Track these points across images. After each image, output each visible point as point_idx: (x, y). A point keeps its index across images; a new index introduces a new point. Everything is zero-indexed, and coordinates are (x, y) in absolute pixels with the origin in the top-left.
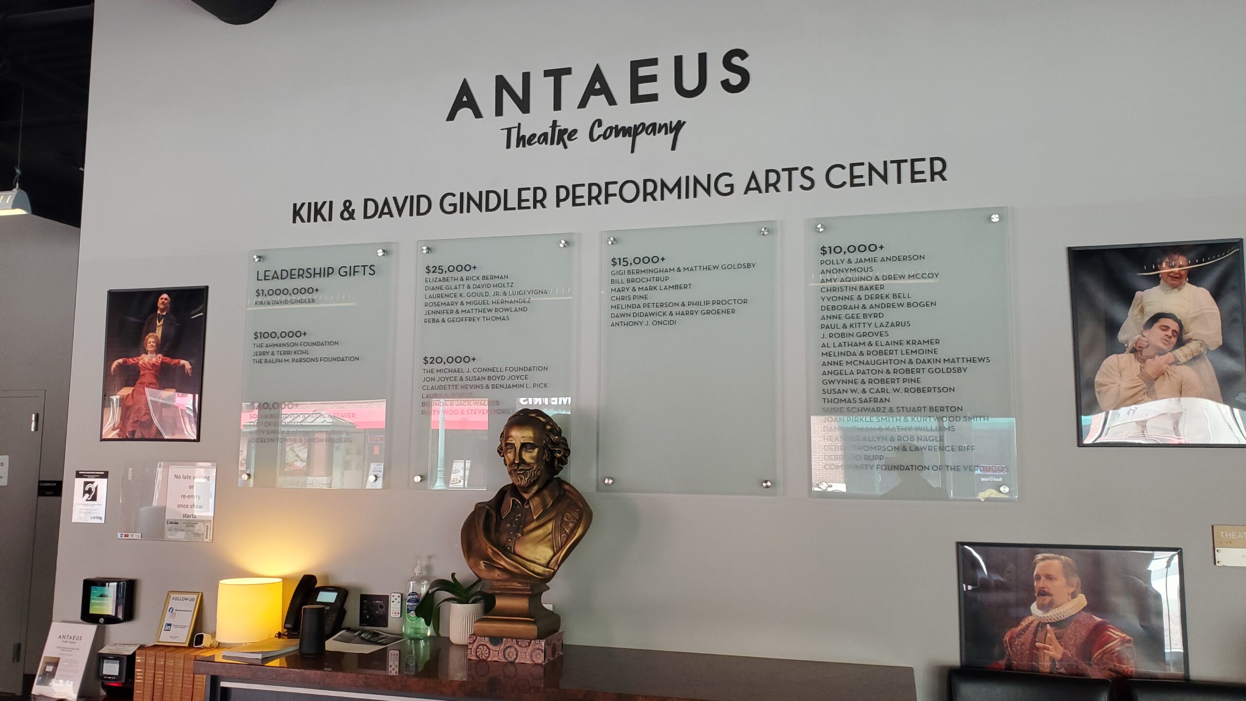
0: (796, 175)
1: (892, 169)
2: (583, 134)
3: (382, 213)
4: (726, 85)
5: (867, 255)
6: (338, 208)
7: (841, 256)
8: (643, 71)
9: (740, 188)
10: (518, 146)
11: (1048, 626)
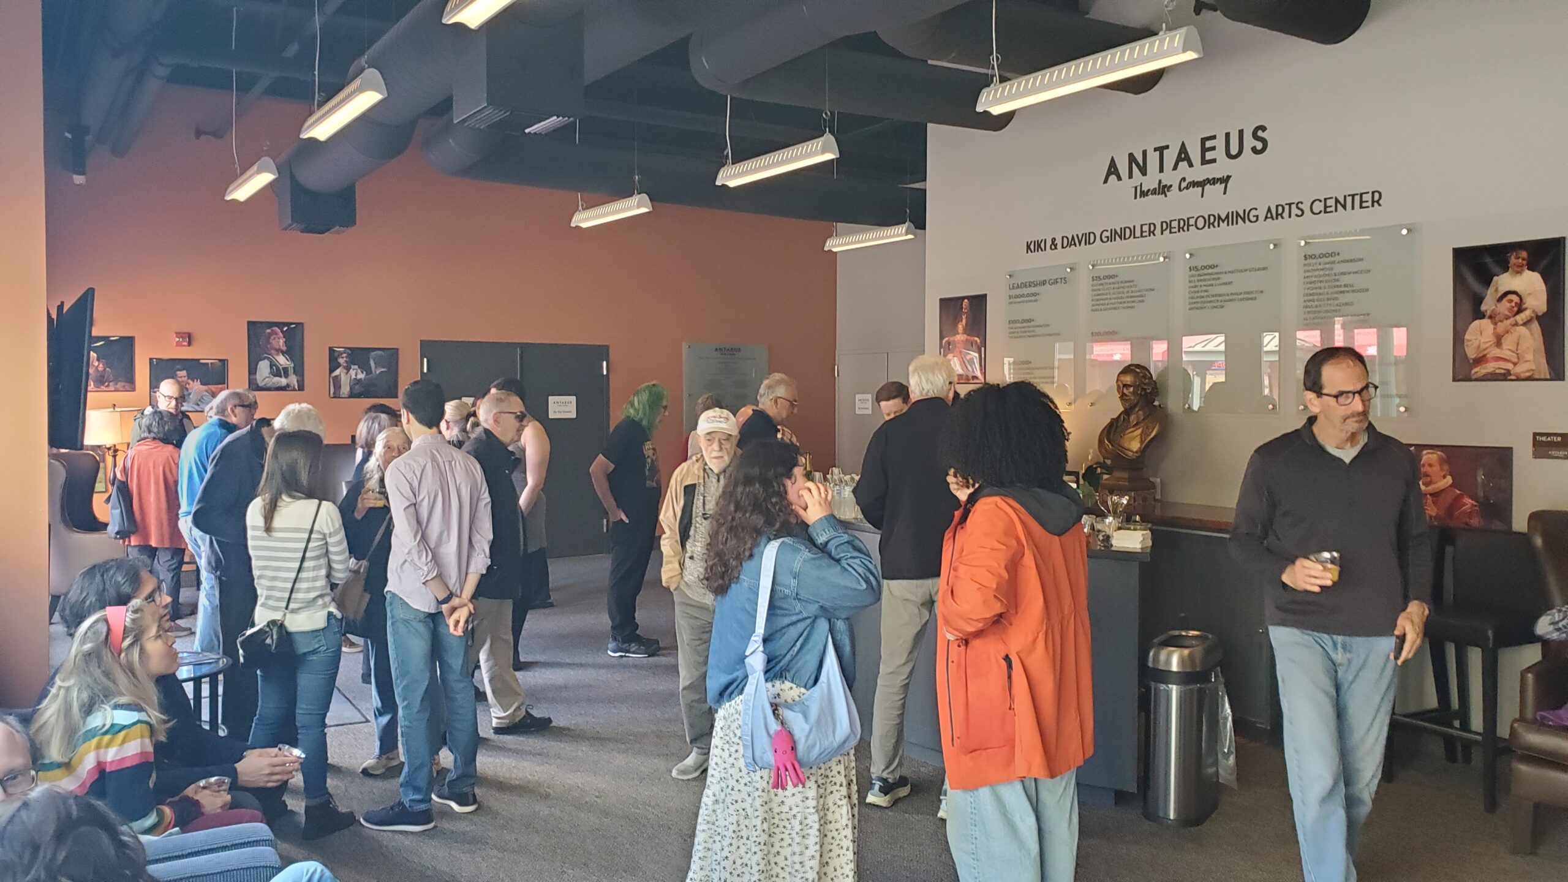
0: (1294, 206)
1: (1349, 199)
2: (1175, 188)
3: (1071, 245)
4: (1255, 150)
5: (1331, 259)
6: (1049, 243)
7: (1314, 261)
8: (1208, 144)
9: (1262, 218)
10: (1141, 197)
11: (1428, 496)
